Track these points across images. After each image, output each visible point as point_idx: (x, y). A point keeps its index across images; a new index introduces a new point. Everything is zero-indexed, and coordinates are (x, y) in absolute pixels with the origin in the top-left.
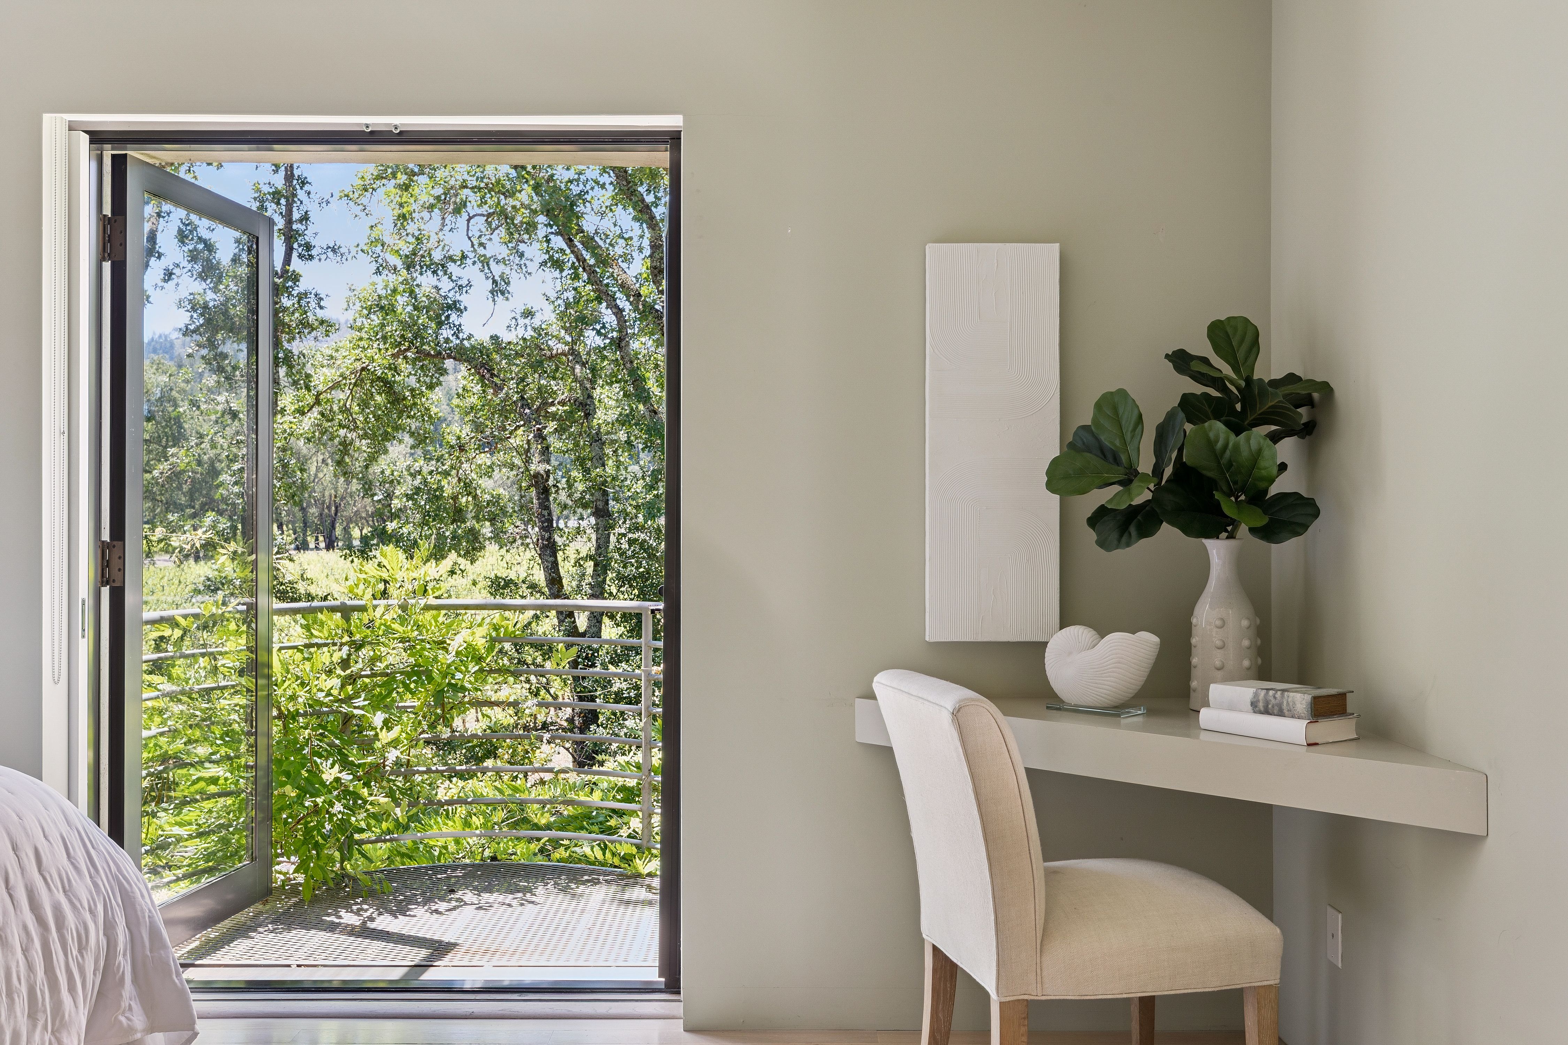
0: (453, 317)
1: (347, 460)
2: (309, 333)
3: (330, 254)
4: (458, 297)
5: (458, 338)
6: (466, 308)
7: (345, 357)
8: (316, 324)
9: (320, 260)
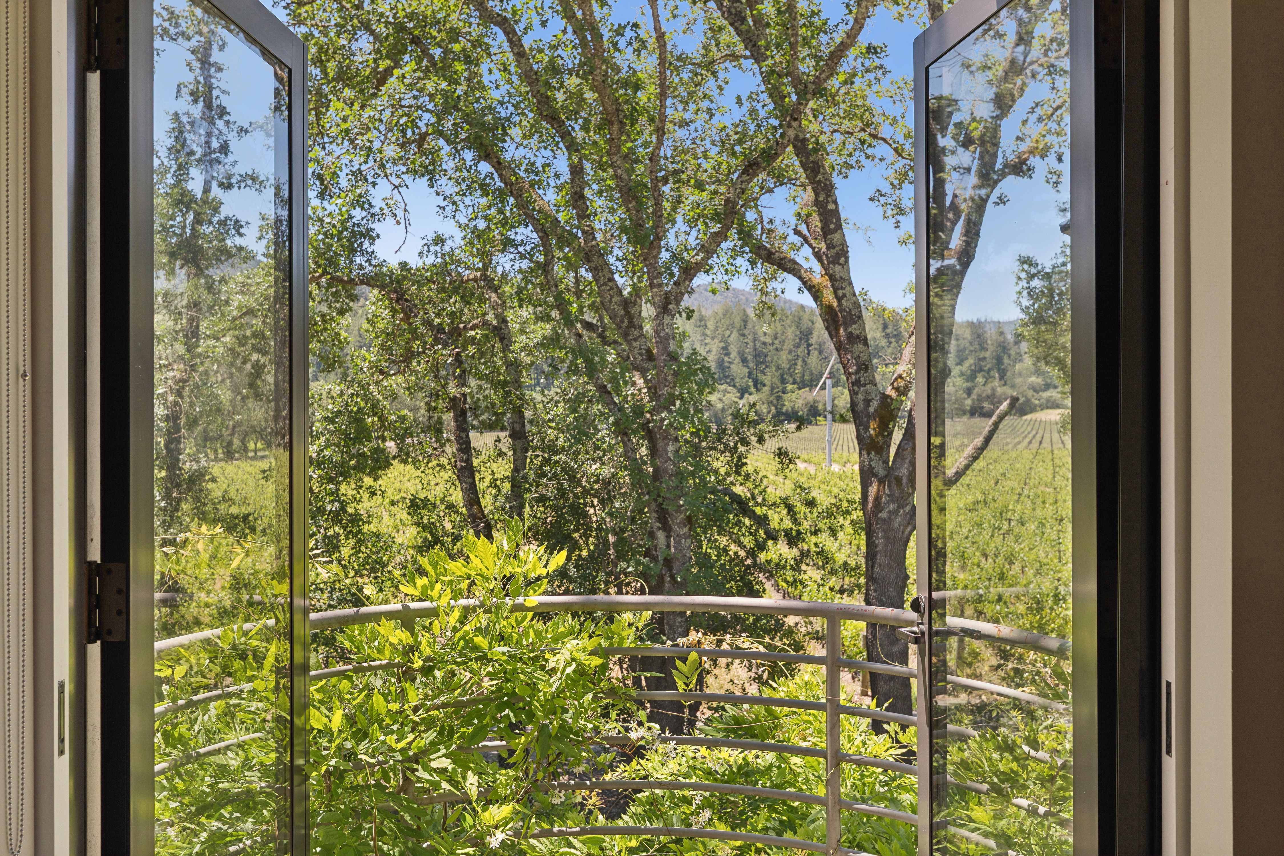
0: (366, 244)
1: (259, 383)
2: (226, 260)
3: (249, 182)
4: (371, 226)
5: (370, 264)
6: (378, 236)
7: (258, 284)
8: (234, 250)
9: (239, 187)
